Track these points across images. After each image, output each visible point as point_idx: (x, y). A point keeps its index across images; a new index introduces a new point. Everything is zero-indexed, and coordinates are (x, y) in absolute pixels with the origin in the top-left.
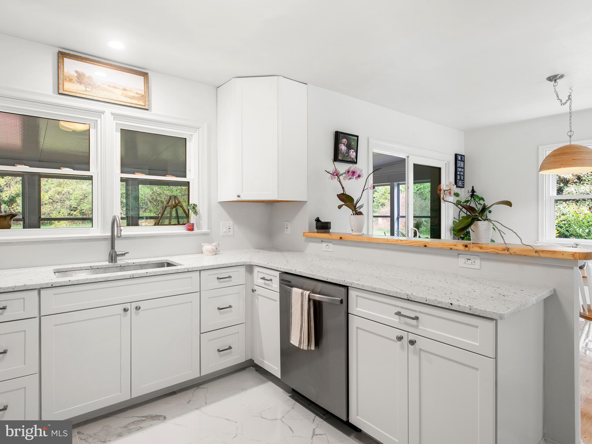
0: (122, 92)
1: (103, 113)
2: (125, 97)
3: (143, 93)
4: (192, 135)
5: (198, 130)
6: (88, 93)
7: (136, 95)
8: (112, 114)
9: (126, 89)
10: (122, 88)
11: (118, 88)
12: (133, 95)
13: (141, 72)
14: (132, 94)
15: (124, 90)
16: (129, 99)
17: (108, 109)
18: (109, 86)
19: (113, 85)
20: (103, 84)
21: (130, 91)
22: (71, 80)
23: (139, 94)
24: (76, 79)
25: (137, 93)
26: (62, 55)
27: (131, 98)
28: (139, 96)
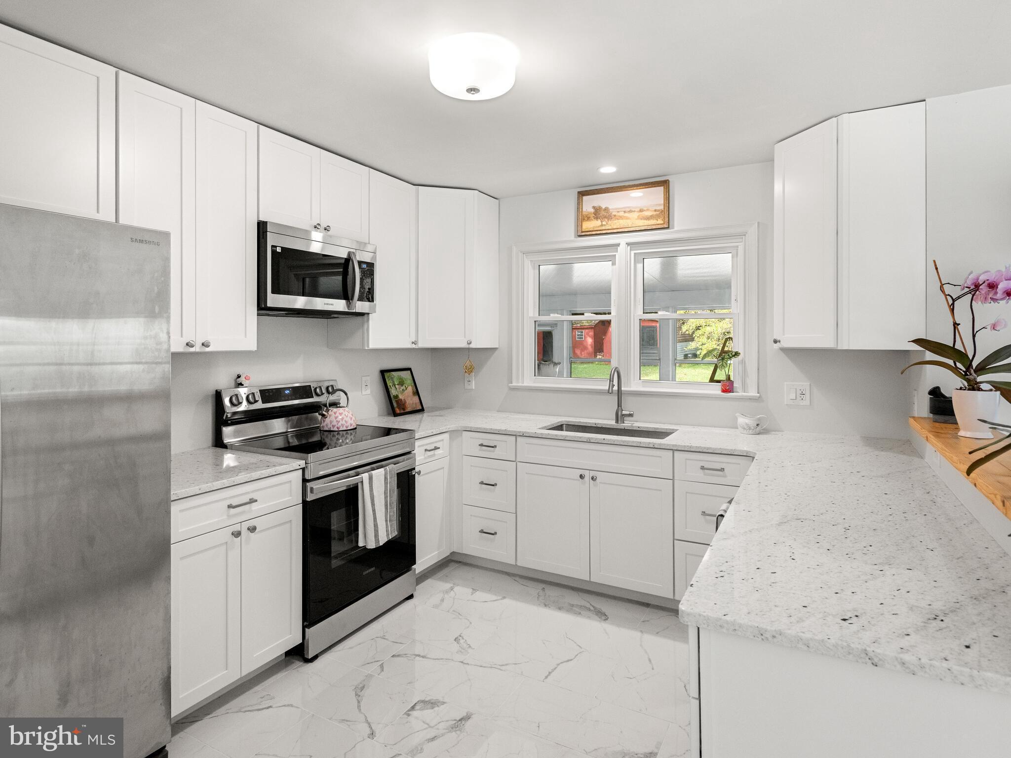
0: (638, 214)
1: (618, 245)
2: (641, 219)
3: (662, 207)
4: (737, 246)
5: (744, 237)
6: (603, 228)
7: (655, 213)
8: (628, 244)
9: (642, 209)
10: (639, 210)
11: (634, 211)
12: (651, 214)
13: (659, 181)
14: (649, 214)
15: (641, 211)
16: (645, 221)
17: (623, 240)
18: (625, 212)
19: (629, 210)
20: (618, 212)
21: (648, 210)
22: (588, 219)
23: (658, 211)
24: (594, 215)
25: (655, 211)
26: (582, 194)
27: (648, 218)
28: (658, 213)
